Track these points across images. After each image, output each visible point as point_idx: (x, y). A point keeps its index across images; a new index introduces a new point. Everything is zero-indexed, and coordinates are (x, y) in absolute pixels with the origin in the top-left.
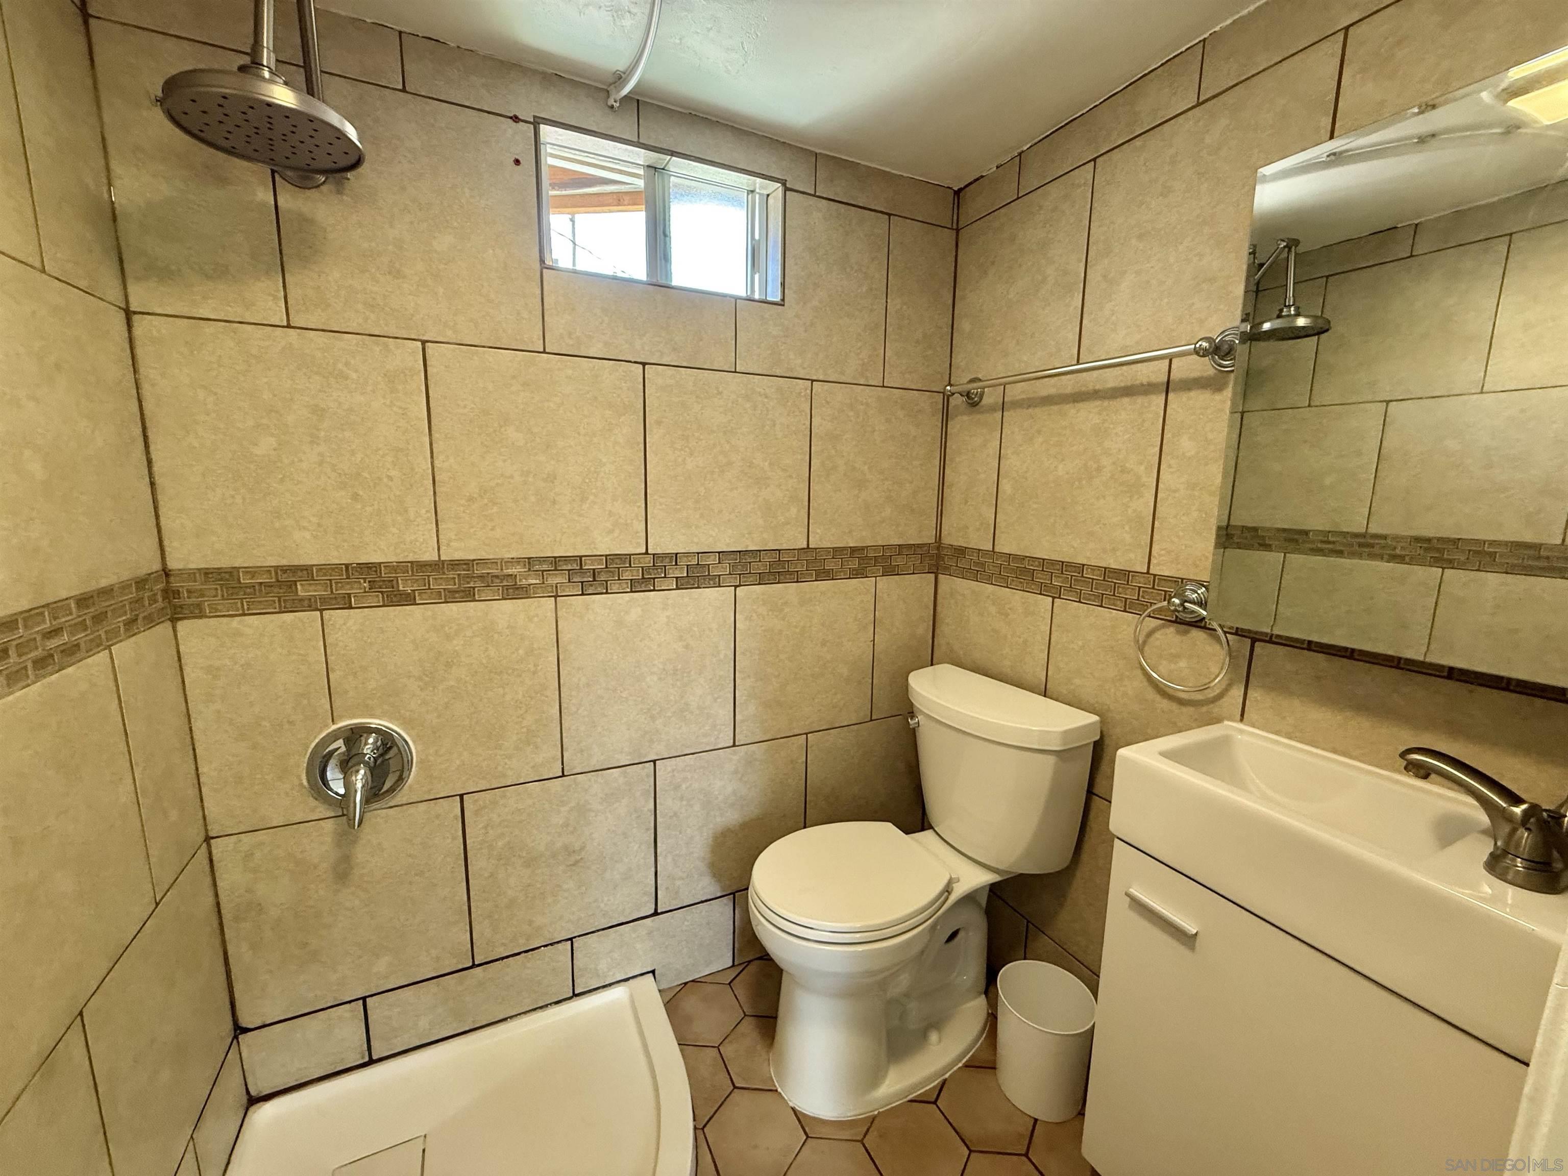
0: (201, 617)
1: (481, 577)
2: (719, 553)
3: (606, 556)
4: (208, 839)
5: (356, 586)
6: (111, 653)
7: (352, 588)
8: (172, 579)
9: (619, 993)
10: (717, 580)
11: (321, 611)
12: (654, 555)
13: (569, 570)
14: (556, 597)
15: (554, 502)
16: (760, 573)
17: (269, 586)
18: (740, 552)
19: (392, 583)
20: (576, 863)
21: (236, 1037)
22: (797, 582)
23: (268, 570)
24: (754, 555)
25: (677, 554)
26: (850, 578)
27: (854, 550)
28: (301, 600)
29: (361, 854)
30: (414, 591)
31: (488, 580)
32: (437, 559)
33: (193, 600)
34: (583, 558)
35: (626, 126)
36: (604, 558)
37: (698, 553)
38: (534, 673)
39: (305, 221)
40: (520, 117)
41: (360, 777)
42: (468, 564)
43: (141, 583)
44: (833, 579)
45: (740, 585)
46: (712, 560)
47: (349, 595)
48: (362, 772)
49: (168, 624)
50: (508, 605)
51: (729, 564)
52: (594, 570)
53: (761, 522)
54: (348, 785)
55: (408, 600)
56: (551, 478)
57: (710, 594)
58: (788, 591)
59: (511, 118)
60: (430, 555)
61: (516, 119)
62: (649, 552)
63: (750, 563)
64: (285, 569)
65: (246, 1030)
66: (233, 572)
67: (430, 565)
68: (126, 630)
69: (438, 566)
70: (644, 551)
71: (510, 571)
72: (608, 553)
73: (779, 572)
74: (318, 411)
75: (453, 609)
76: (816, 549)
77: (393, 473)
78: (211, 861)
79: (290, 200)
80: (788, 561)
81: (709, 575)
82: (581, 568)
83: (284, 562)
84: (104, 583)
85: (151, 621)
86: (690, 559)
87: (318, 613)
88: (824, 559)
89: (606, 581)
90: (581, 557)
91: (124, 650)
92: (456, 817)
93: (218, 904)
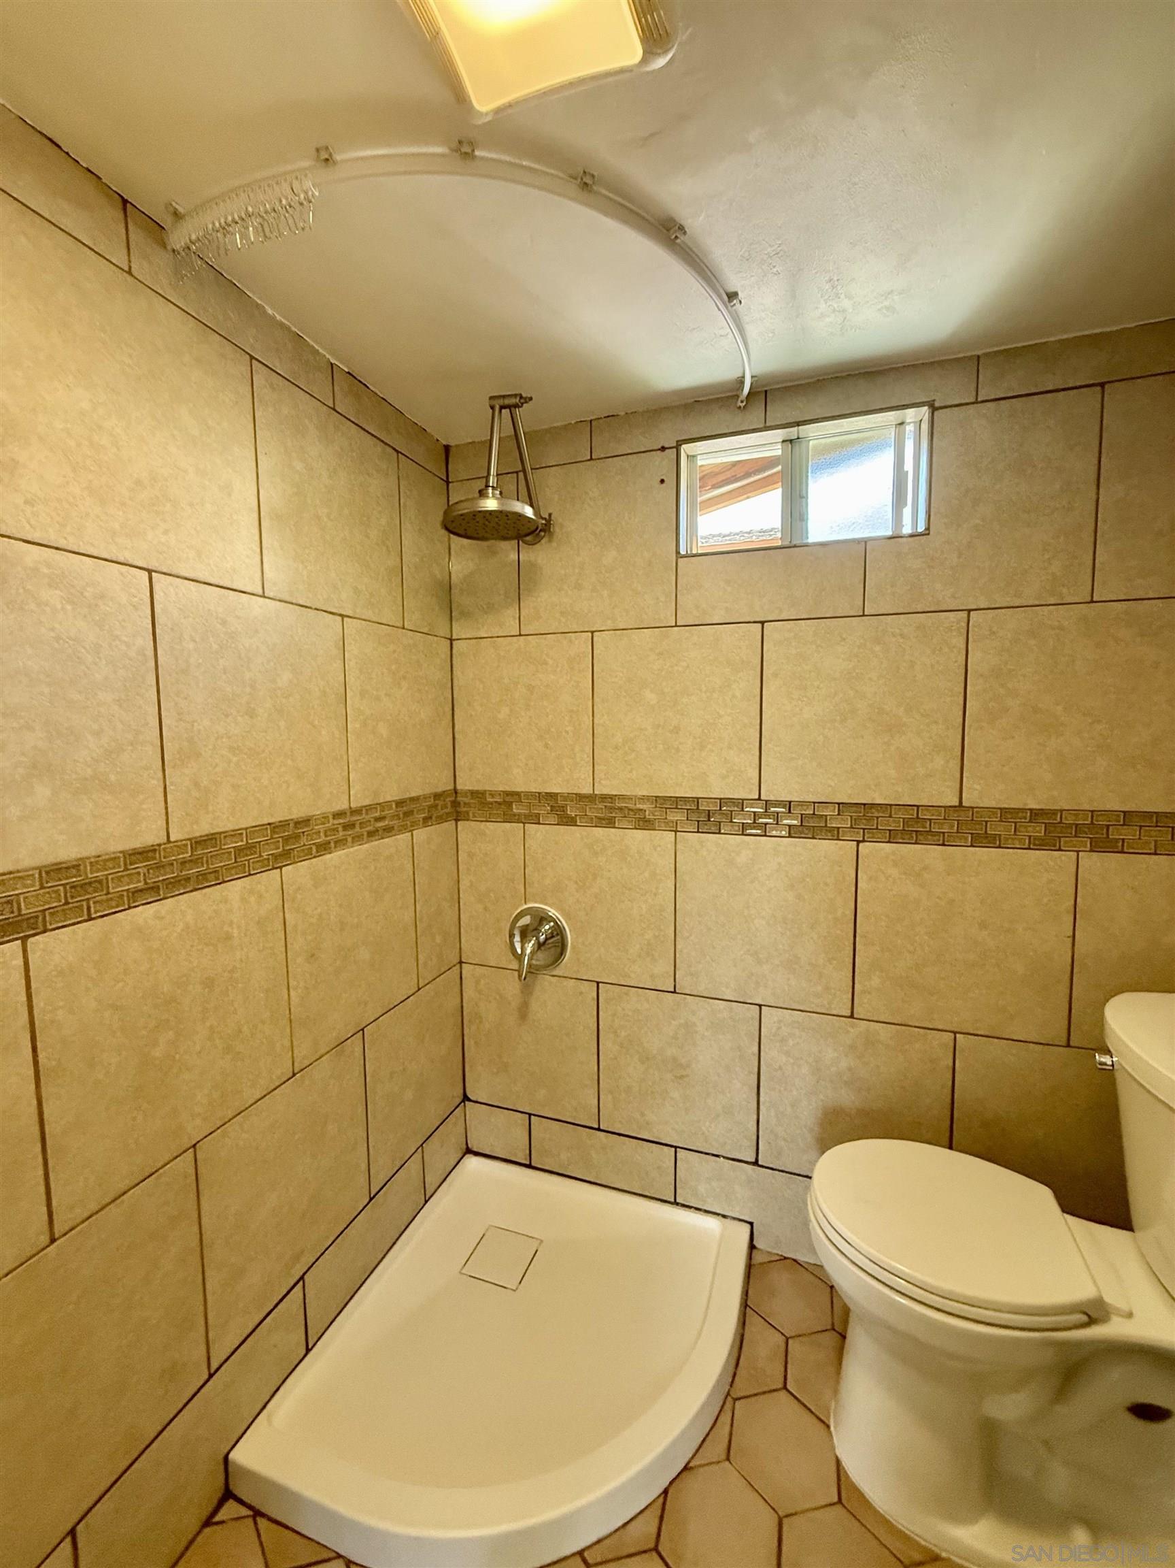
0: (468, 820)
1: (621, 809)
2: (839, 804)
3: (721, 799)
4: (461, 962)
5: (543, 808)
6: (412, 835)
7: (541, 810)
8: (459, 795)
9: (712, 1223)
10: (836, 832)
11: (524, 823)
12: (766, 801)
13: (688, 810)
14: (676, 831)
15: (678, 750)
16: (890, 830)
17: (499, 804)
18: (864, 804)
19: (563, 808)
20: (682, 1077)
21: (463, 1101)
22: (944, 845)
23: (500, 793)
24: (884, 809)
25: (790, 802)
26: (1029, 849)
27: (1035, 814)
28: (515, 815)
29: (534, 1005)
30: (576, 815)
31: (626, 812)
32: (592, 792)
33: (465, 809)
34: (700, 800)
35: (755, 416)
36: (718, 801)
37: (814, 803)
38: (655, 895)
39: (533, 565)
40: (666, 446)
41: (531, 945)
42: (612, 798)
43: (437, 796)
44: (999, 847)
45: (864, 841)
46: (829, 812)
47: (539, 814)
48: (533, 942)
49: (454, 822)
50: (639, 834)
51: (851, 817)
52: (709, 811)
53: (893, 773)
54: (523, 948)
55: (571, 822)
56: (676, 730)
57: (825, 847)
58: (930, 855)
59: (659, 450)
60: (587, 790)
61: (663, 449)
62: (762, 798)
63: (877, 818)
64: (508, 794)
65: (469, 1100)
66: (483, 793)
67: (587, 797)
68: (424, 823)
69: (591, 798)
70: (757, 797)
71: (641, 806)
72: (722, 797)
73: (916, 831)
74: (531, 688)
75: (599, 832)
76: (972, 808)
77: (568, 729)
78: (461, 978)
79: (527, 554)
80: (930, 820)
81: (826, 826)
82: (698, 808)
83: (508, 789)
84: (413, 794)
85: (441, 819)
86: (805, 808)
87: (522, 825)
88: (986, 822)
89: (720, 822)
90: (698, 798)
91: (421, 834)
92: (593, 999)
93: (462, 1007)
